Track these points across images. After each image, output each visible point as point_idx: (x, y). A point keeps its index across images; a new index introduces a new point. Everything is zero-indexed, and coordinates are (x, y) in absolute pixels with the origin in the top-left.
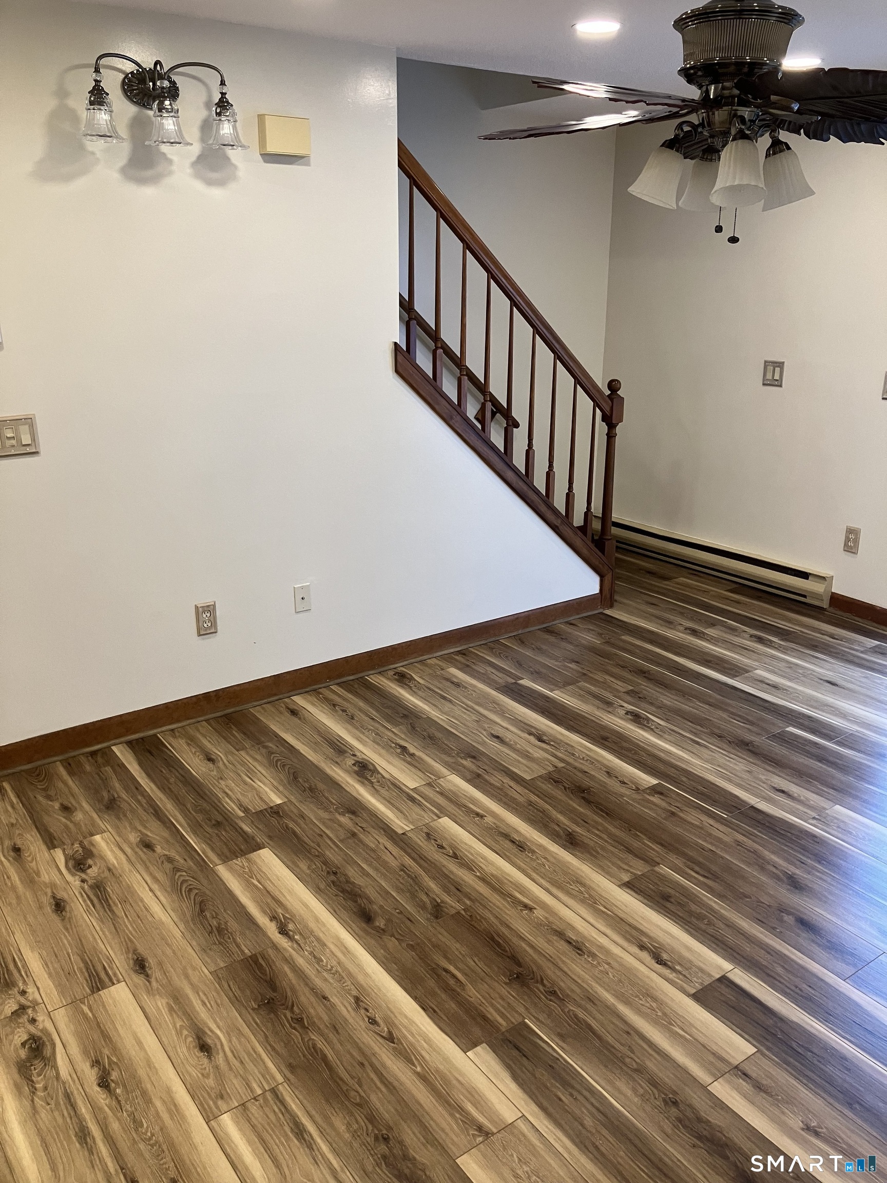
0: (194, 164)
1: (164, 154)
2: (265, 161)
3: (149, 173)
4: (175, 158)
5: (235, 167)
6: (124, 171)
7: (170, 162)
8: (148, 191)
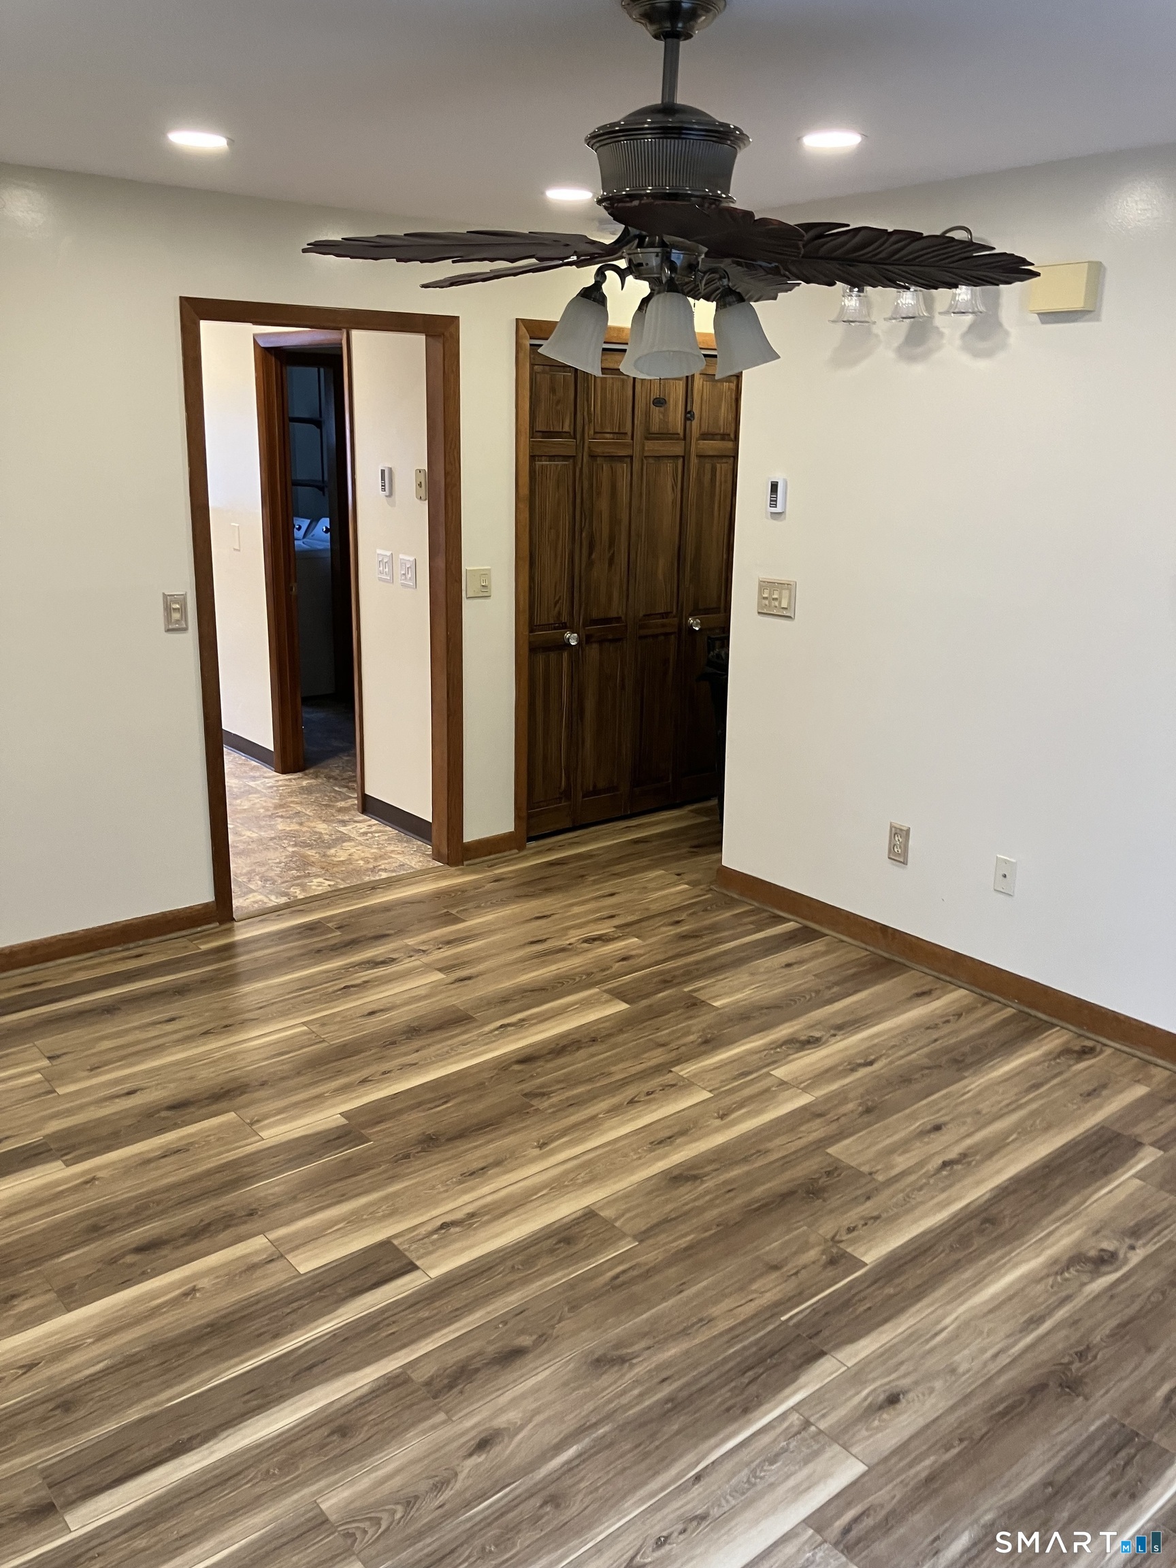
0: (964, 336)
1: (937, 328)
2: (1043, 322)
3: (919, 350)
4: (946, 331)
5: (1007, 333)
6: (899, 350)
7: (941, 335)
8: (918, 369)
